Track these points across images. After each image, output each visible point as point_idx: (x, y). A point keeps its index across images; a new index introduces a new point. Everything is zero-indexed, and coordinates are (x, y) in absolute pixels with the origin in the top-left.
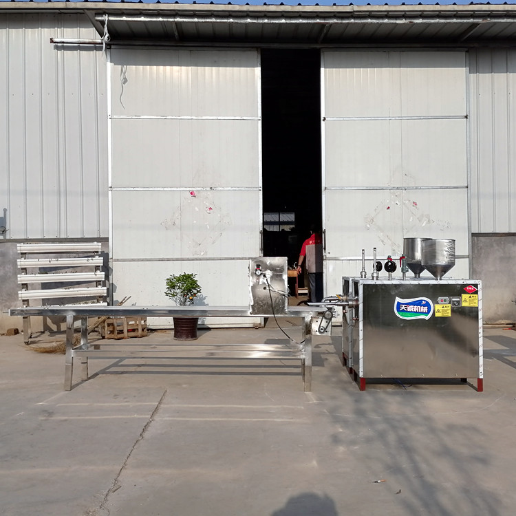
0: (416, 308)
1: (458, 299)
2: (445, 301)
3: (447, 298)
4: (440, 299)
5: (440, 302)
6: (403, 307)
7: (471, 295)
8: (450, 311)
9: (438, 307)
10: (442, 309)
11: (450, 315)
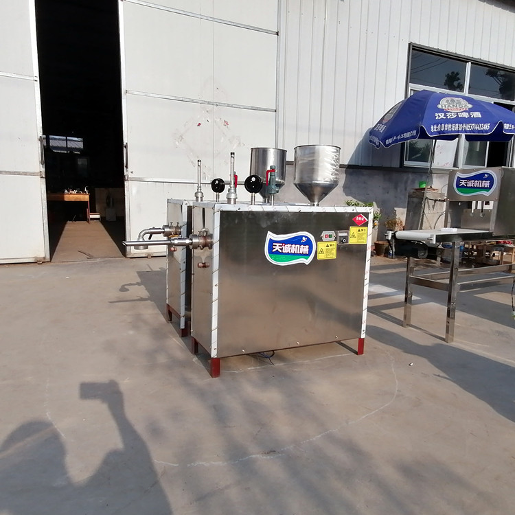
0: (294, 248)
1: (345, 234)
2: (330, 236)
3: (332, 233)
4: (324, 233)
5: (324, 239)
6: (277, 247)
7: (361, 228)
8: (335, 251)
9: (321, 245)
10: (326, 249)
11: (334, 257)
